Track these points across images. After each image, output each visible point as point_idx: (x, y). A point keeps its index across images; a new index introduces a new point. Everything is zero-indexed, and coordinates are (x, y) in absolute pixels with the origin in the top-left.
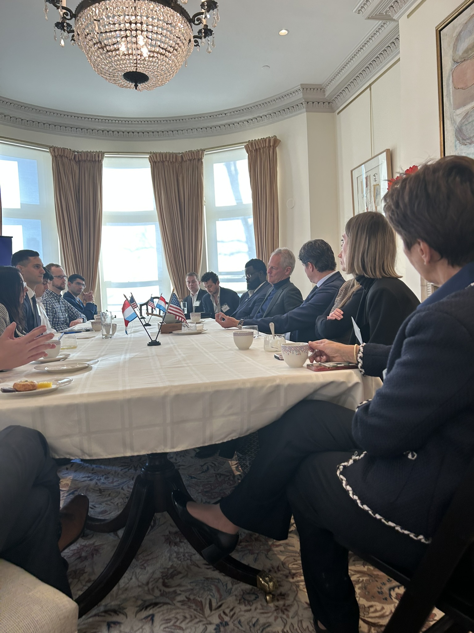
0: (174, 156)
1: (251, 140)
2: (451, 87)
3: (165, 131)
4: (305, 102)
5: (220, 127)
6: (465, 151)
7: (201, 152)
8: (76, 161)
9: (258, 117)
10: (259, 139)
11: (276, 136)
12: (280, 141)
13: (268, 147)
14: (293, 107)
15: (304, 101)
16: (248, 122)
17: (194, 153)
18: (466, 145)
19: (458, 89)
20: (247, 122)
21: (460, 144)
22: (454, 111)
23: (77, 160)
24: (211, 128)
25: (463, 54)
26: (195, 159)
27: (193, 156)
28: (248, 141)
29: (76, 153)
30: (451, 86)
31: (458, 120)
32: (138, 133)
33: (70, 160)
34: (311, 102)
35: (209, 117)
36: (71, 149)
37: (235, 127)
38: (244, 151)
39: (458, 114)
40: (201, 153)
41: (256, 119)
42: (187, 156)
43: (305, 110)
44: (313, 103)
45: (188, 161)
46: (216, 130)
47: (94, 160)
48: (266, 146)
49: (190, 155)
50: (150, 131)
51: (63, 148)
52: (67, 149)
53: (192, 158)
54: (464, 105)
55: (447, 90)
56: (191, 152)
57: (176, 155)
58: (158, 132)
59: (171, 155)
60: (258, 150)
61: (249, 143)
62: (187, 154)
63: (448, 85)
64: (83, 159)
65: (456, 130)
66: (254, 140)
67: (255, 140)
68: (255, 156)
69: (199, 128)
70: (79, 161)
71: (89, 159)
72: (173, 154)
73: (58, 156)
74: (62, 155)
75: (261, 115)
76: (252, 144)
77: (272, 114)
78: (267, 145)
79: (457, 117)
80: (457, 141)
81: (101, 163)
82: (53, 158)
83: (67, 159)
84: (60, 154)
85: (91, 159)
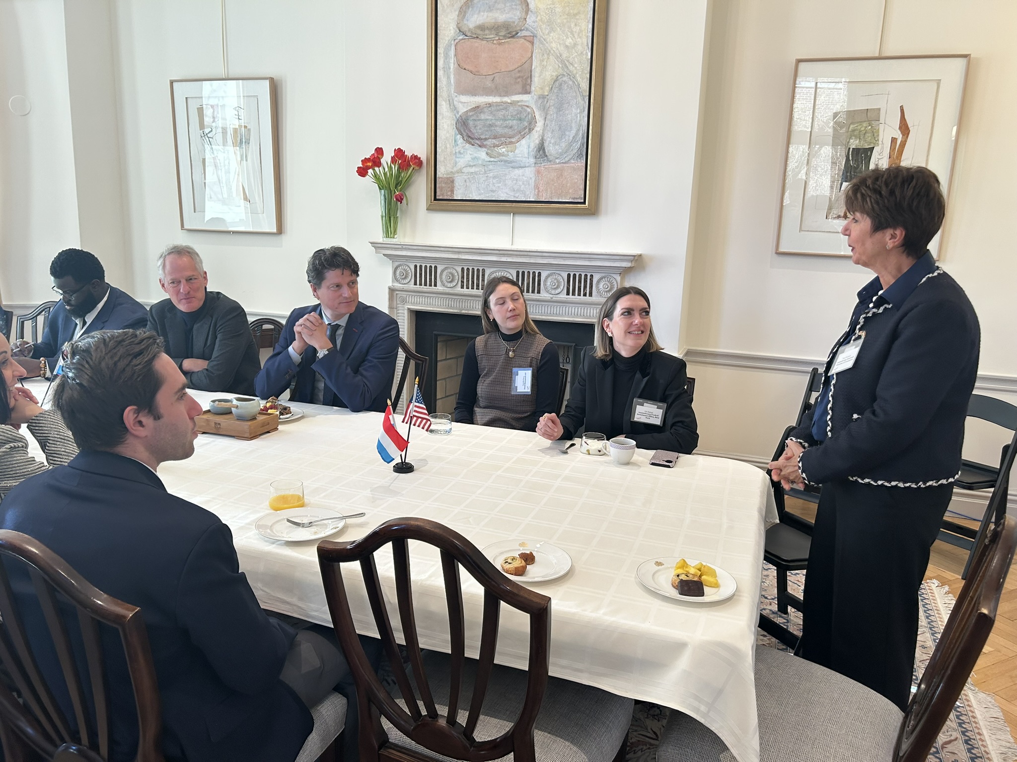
2: (452, 60)
6: (471, 153)
18: (472, 145)
19: (465, 69)
21: (464, 140)
22: (456, 94)
25: (475, 27)
31: (462, 110)
39: (463, 100)
54: (473, 92)
55: (444, 61)
63: (446, 56)
65: (458, 120)
79: (460, 104)
80: (458, 135)
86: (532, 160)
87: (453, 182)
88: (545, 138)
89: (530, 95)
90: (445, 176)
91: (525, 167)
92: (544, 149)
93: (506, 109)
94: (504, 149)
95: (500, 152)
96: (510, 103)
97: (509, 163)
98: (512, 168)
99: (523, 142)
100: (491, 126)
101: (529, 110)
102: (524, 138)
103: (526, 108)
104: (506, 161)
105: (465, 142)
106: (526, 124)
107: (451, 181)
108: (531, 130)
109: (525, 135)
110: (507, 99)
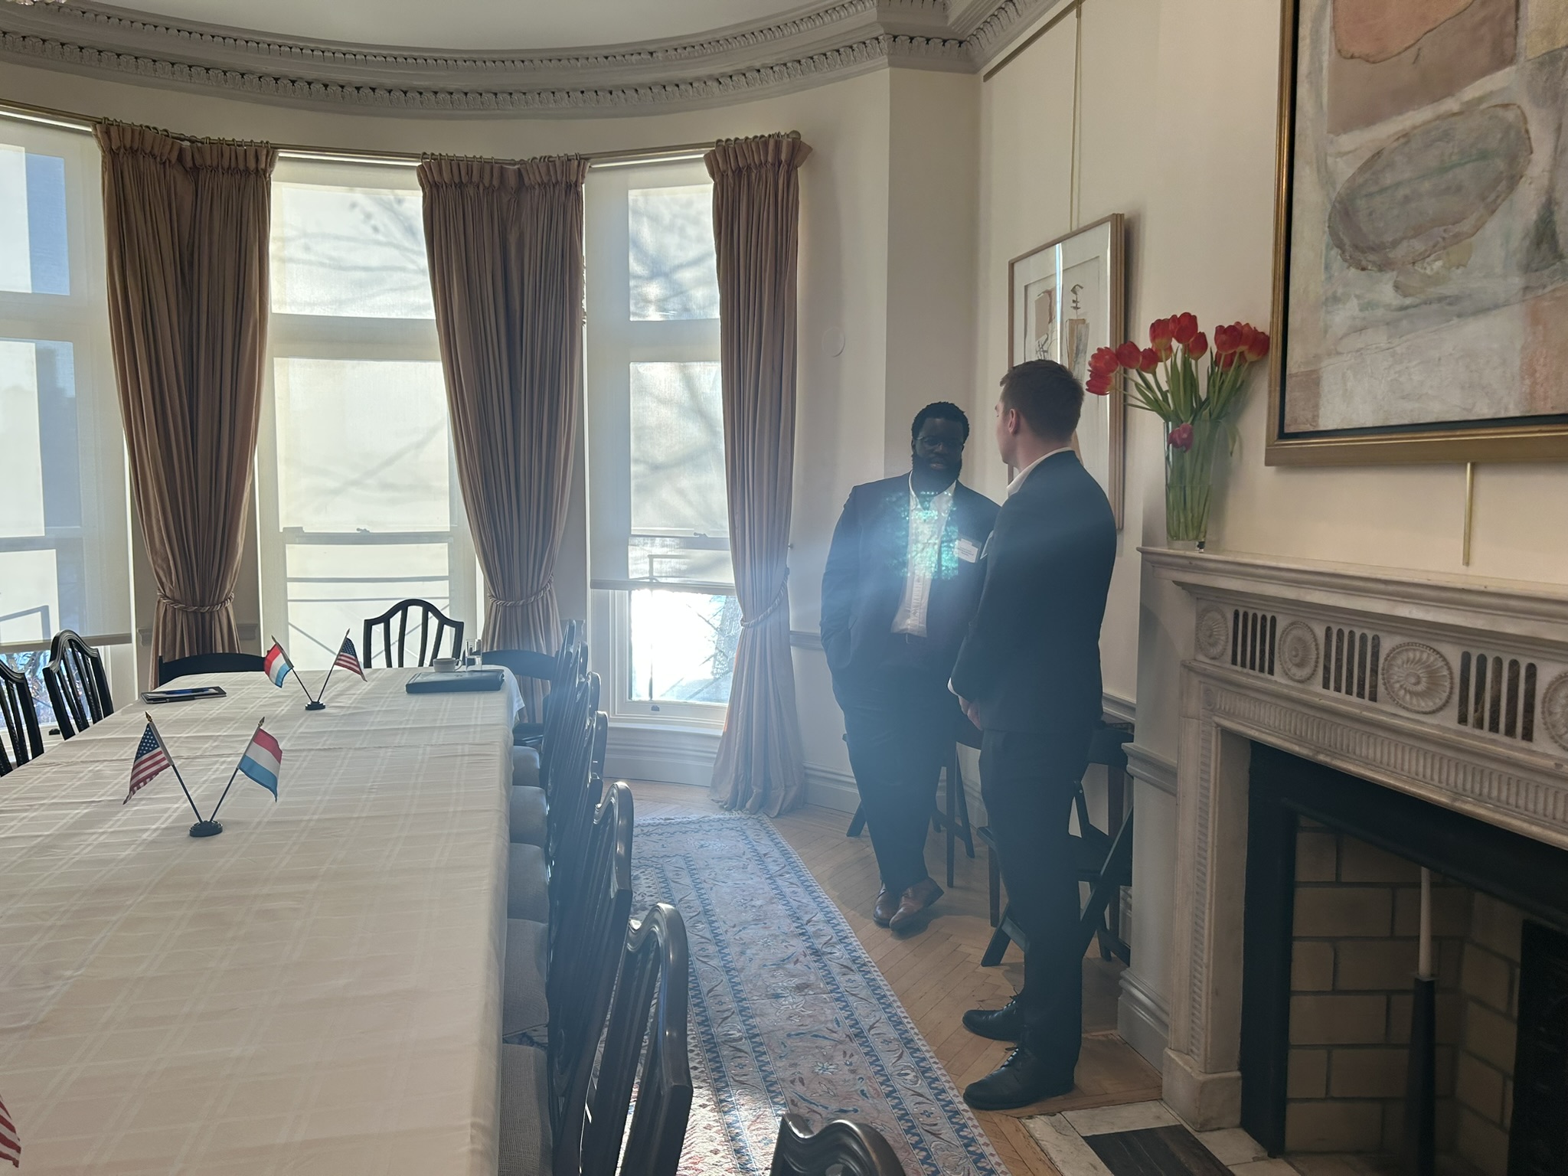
0: (495, 169)
1: (724, 139)
2: (1327, 45)
3: (472, 92)
4: (886, 37)
5: (636, 90)
6: (1357, 293)
7: (576, 162)
8: (183, 167)
9: (750, 69)
10: (747, 138)
11: (799, 134)
12: (810, 149)
13: (773, 165)
14: (851, 47)
15: (882, 32)
16: (720, 83)
17: (555, 165)
18: (1363, 269)
19: (1352, 57)
20: (716, 84)
21: (1345, 260)
22: (1331, 136)
23: (189, 164)
24: (611, 93)
26: (557, 182)
27: (552, 172)
28: (715, 140)
29: (186, 144)
30: (1328, 42)
31: (1345, 170)
32: (390, 92)
33: (164, 163)
34: (903, 38)
35: (601, 60)
36: (170, 130)
37: (681, 96)
38: (703, 170)
39: (1345, 149)
40: (576, 167)
41: (744, 75)
42: (534, 173)
43: (885, 59)
44: (912, 39)
45: (537, 187)
46: (626, 100)
47: (241, 166)
48: (766, 161)
49: (543, 170)
50: (427, 89)
51: (141, 126)
52: (155, 128)
53: (549, 181)
54: (1369, 117)
56: (548, 160)
57: (502, 167)
58: (451, 93)
59: (487, 168)
60: (744, 172)
61: (717, 146)
62: (535, 167)
63: (1316, 40)
64: (208, 163)
65: (1334, 207)
66: (732, 139)
67: (737, 139)
68: (733, 190)
69: (575, 90)
70: (195, 170)
71: (226, 165)
72: (491, 163)
73: (122, 150)
74: (135, 148)
75: (757, 64)
76: (725, 150)
77: (789, 65)
78: (770, 159)
79: (1338, 160)
80: (1332, 249)
81: (266, 178)
82: (104, 157)
83: (152, 160)
84: (128, 146)
85: (233, 165)
86: (1517, 281)
87: (1317, 382)
88: (1557, 195)
89: (1514, 68)
90: (1302, 370)
91: (1496, 307)
92: (1554, 235)
93: (1446, 136)
94: (1439, 264)
95: (1428, 272)
96: (1460, 113)
97: (1450, 304)
98: (1459, 316)
99: (1492, 226)
100: (1407, 199)
101: (1510, 116)
102: (1493, 212)
103: (1500, 112)
104: (1441, 299)
105: (1346, 265)
106: (1500, 164)
107: (1313, 381)
108: (1513, 180)
109: (1499, 201)
110: (1451, 105)
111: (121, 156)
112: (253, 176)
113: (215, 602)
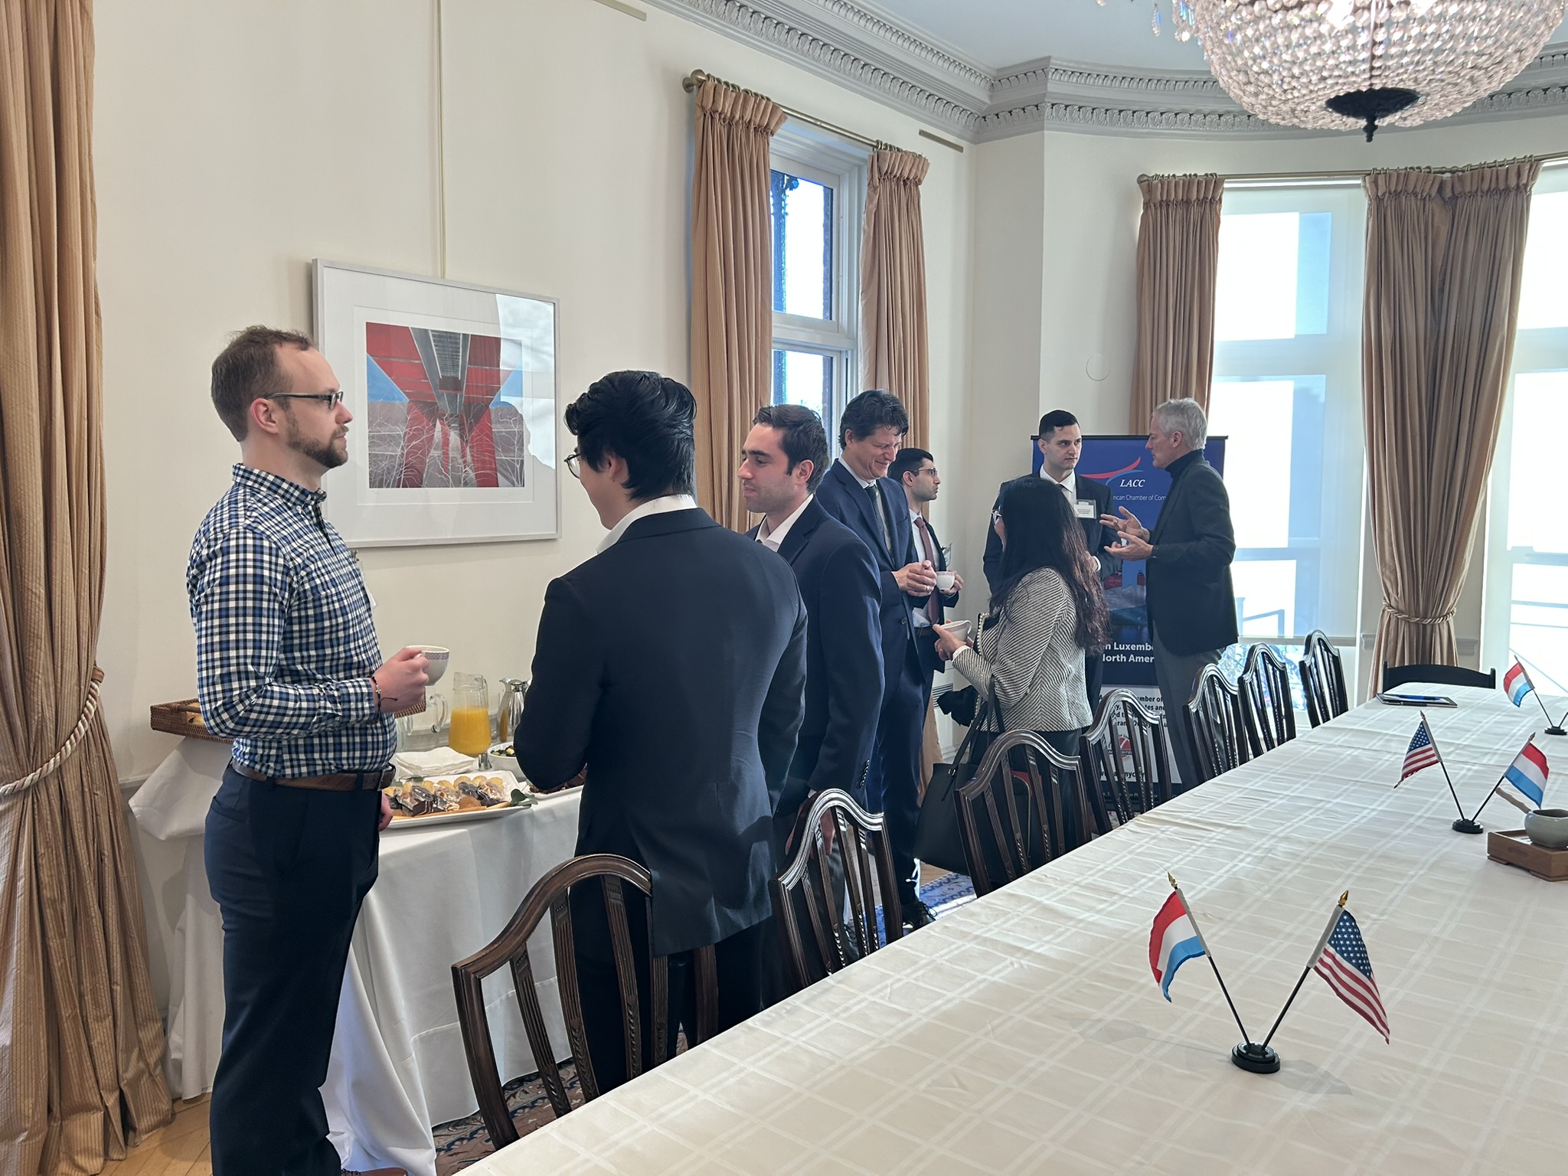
8: (1443, 198)
23: (1448, 193)
29: (1448, 175)
33: (1425, 198)
36: (1433, 167)
47: (1502, 187)
51: (1406, 169)
52: (1418, 168)
64: (1468, 189)
70: (1454, 198)
71: (1485, 187)
73: (1387, 195)
74: (1399, 191)
81: (1526, 192)
82: (1370, 205)
83: (1413, 198)
84: (1393, 190)
85: (1493, 186)
111: (1385, 200)
112: (1513, 193)
113: (1437, 615)
